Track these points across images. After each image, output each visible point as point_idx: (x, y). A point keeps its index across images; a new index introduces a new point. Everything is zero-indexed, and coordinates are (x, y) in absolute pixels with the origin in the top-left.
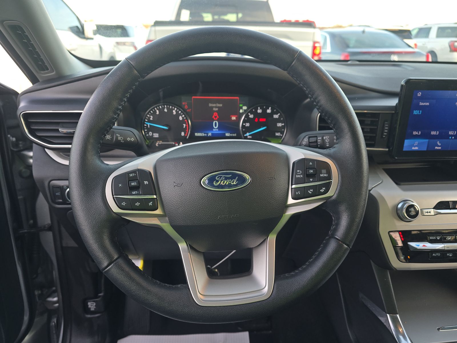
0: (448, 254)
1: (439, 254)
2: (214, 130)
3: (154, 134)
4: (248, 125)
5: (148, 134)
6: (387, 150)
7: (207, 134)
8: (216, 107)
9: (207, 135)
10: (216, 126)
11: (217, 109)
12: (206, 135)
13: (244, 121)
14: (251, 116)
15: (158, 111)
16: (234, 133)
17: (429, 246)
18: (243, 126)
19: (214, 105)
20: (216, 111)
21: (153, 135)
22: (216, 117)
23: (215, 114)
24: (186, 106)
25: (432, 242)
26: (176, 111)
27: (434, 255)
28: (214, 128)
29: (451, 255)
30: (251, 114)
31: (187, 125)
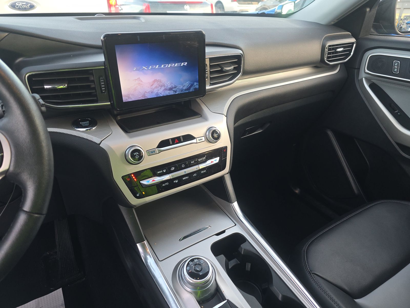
0: (174, 182)
1: (167, 184)
6: (109, 103)
17: (157, 179)
25: (160, 175)
27: (163, 185)
29: (177, 182)
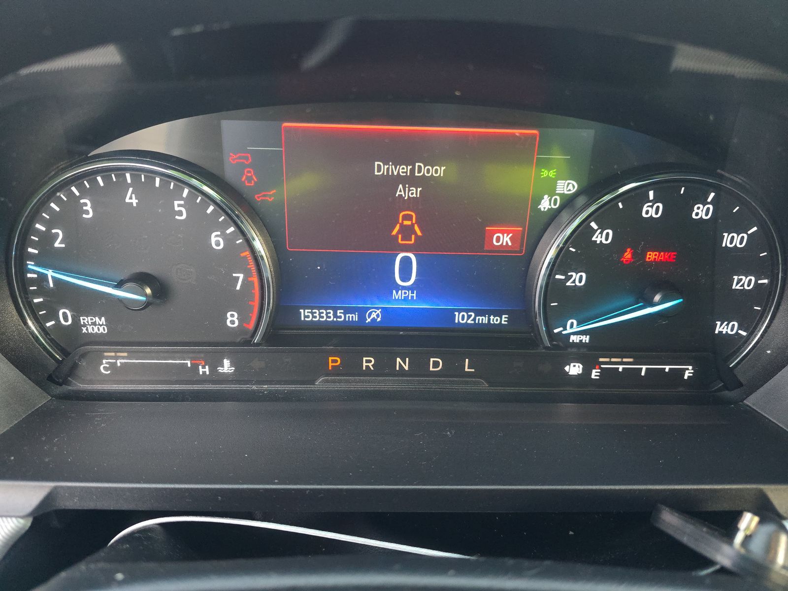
2: (397, 295)
3: (83, 320)
4: (578, 279)
5: (54, 315)
7: (362, 312)
8: (411, 181)
9: (362, 317)
10: (405, 276)
11: (415, 192)
12: (355, 317)
13: (562, 263)
14: (602, 237)
15: (87, 204)
16: (499, 314)
18: (553, 288)
19: (403, 170)
20: (412, 203)
21: (76, 325)
22: (407, 232)
23: (408, 219)
24: (249, 173)
26: (189, 203)
28: (398, 288)
30: (602, 228)
31: (255, 279)
